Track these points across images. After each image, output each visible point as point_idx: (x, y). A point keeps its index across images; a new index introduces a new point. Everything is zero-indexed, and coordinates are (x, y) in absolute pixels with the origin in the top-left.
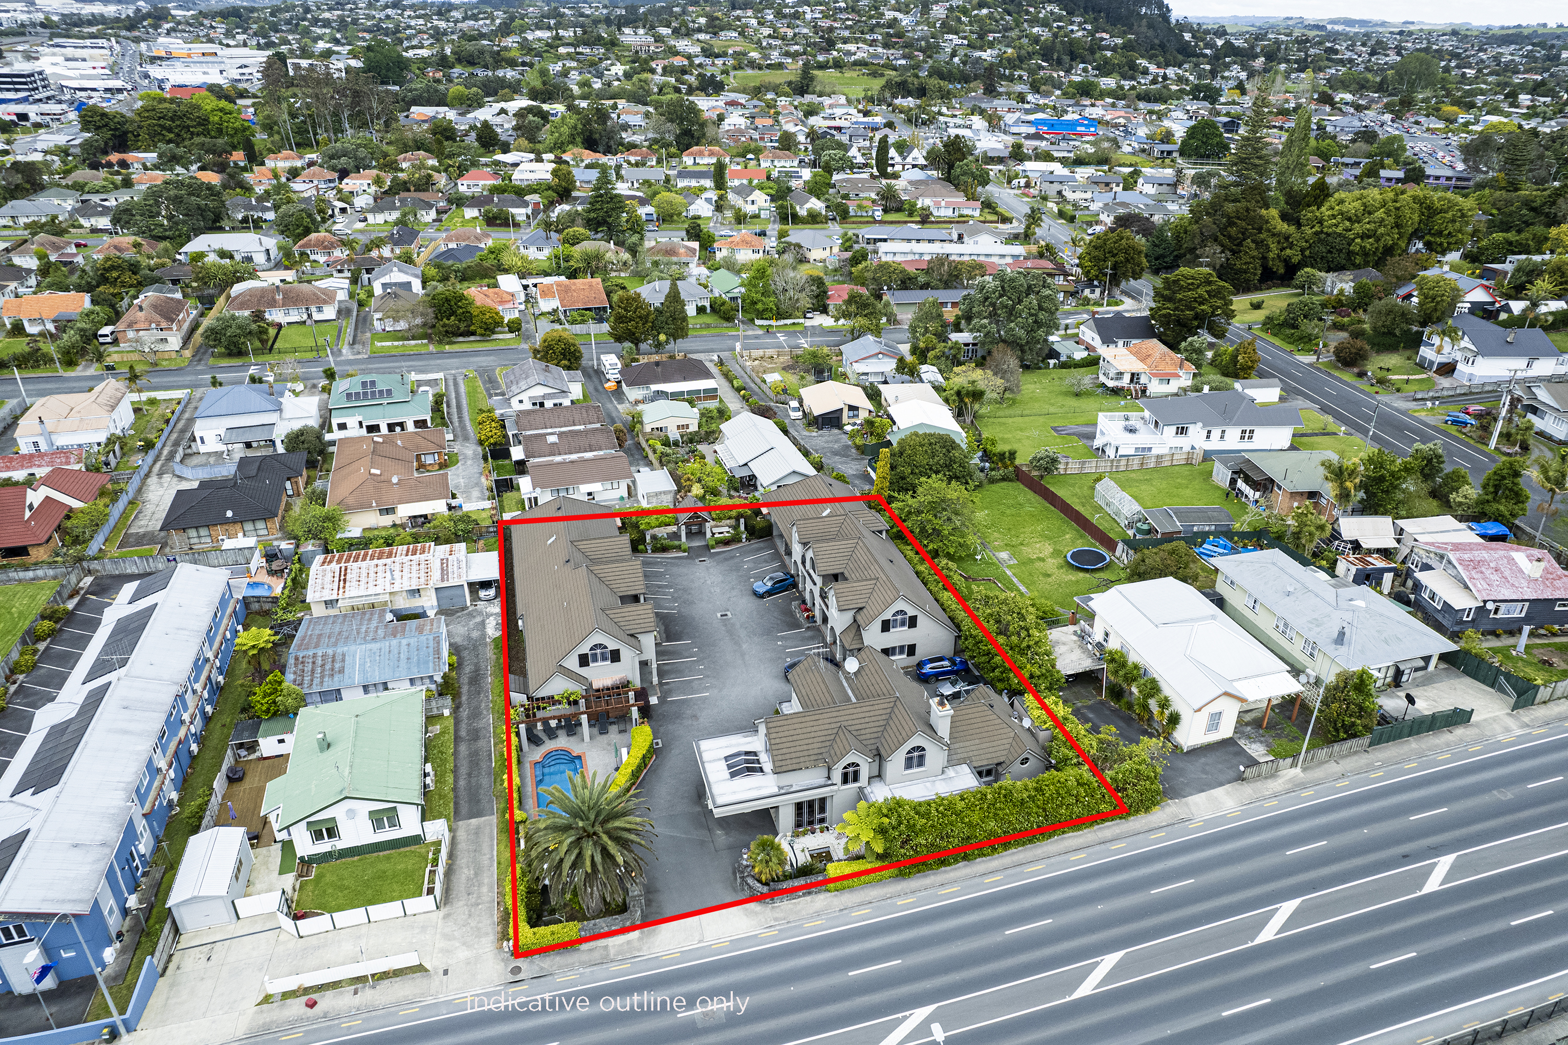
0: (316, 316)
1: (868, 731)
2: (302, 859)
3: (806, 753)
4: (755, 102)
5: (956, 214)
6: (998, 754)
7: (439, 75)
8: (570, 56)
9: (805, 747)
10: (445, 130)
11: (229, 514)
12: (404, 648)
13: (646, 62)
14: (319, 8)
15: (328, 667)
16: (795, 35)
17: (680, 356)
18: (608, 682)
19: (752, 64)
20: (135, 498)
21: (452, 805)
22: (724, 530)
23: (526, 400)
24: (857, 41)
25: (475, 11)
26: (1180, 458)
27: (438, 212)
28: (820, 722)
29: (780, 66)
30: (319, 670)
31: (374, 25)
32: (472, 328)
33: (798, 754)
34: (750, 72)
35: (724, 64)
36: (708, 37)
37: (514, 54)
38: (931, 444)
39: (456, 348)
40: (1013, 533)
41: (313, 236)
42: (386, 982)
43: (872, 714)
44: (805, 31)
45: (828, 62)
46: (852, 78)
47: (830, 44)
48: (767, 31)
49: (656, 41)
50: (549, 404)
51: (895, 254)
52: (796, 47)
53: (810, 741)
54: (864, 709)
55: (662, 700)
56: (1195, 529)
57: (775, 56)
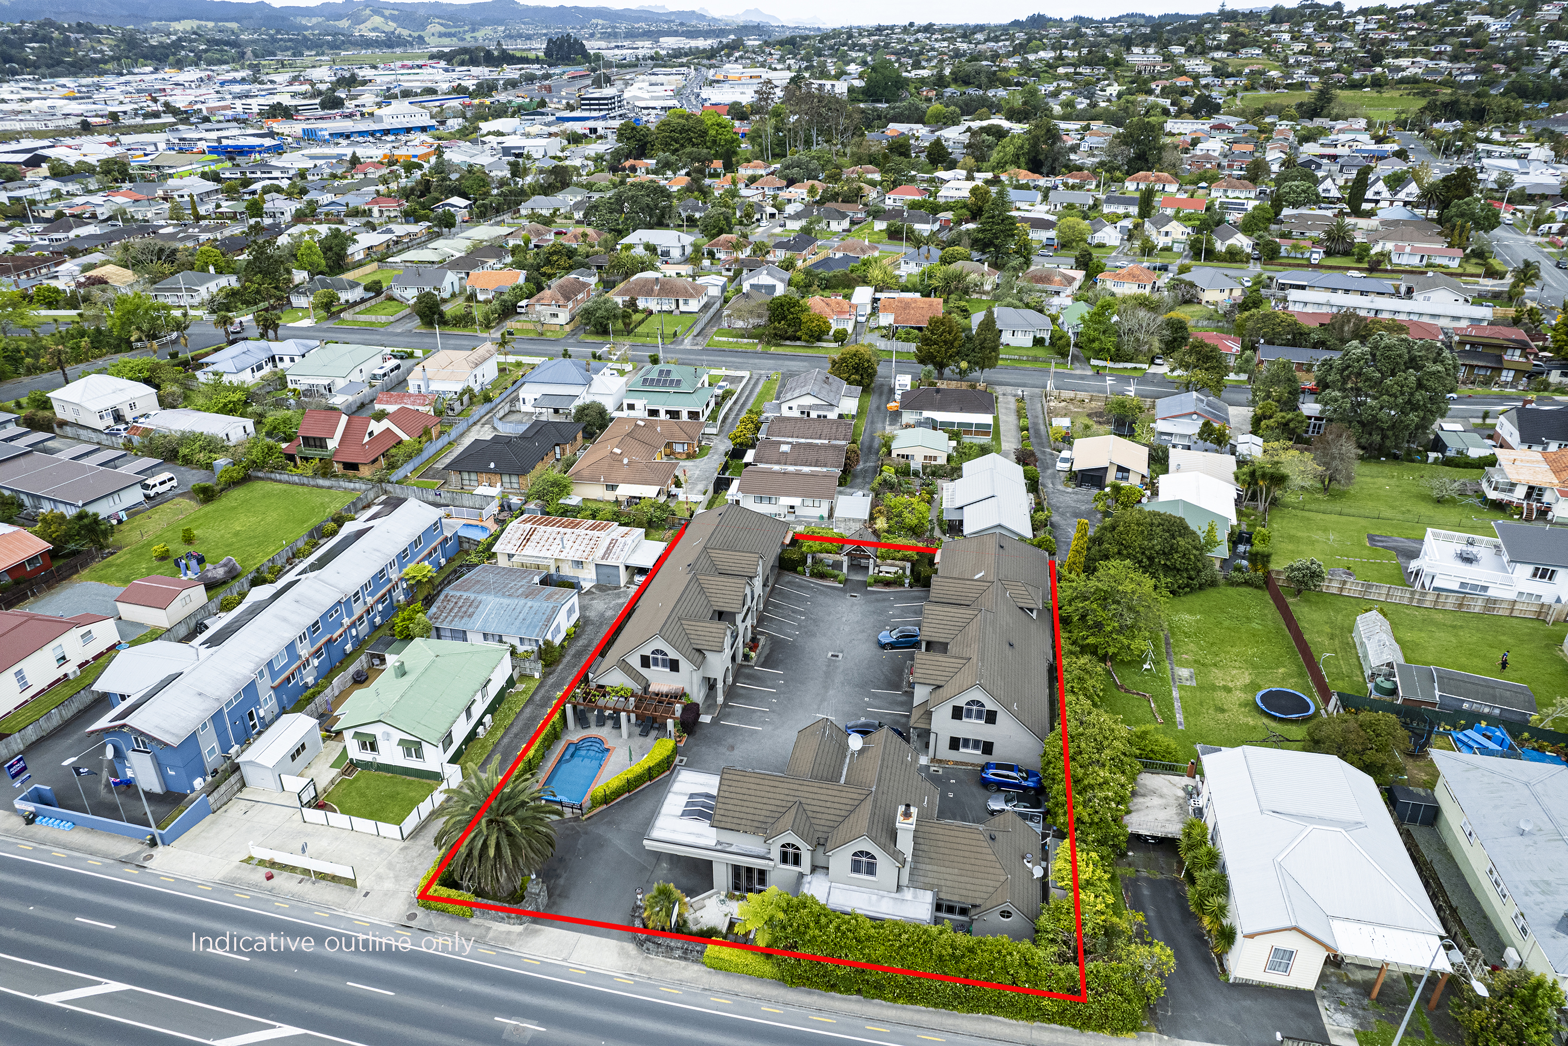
0: (683, 308)
1: (824, 816)
2: (351, 760)
3: (750, 817)
4: (1248, 126)
5: (1424, 262)
6: (977, 894)
7: (932, 94)
8: (1067, 77)
9: (752, 811)
10: (901, 146)
11: (492, 465)
12: (526, 609)
13: (1146, 82)
14: (860, 34)
15: (464, 609)
16: (1334, 50)
17: (981, 386)
18: (664, 689)
19: (1270, 85)
20: (455, 441)
21: (485, 756)
22: (889, 570)
23: (795, 408)
24: (1415, 54)
25: (998, 33)
26: (1527, 609)
27: (853, 223)
28: (777, 790)
29: (1302, 85)
30: (456, 610)
31: (902, 48)
32: (799, 333)
33: (741, 815)
34: (1263, 93)
35: (1235, 84)
36: (1225, 55)
37: (1013, 75)
38: (1152, 525)
39: (780, 350)
40: (1215, 649)
41: (724, 236)
42: (324, 883)
43: (836, 799)
44: (1349, 44)
45: (1365, 80)
46: (1392, 99)
47: (1377, 59)
48: (1299, 47)
49: (1164, 60)
50: (814, 415)
51: (1306, 303)
52: (1331, 64)
53: (759, 806)
54: (830, 792)
55: (715, 721)
56: (1466, 706)
57: (1299, 75)
